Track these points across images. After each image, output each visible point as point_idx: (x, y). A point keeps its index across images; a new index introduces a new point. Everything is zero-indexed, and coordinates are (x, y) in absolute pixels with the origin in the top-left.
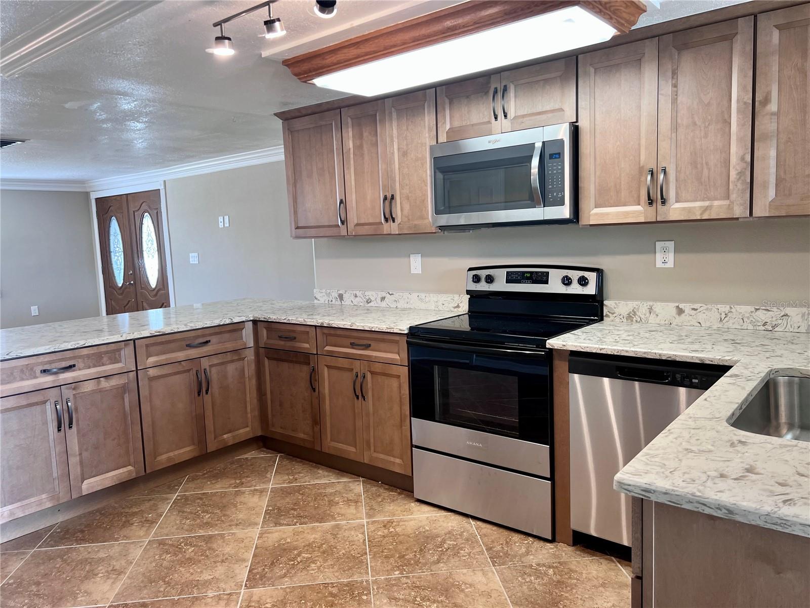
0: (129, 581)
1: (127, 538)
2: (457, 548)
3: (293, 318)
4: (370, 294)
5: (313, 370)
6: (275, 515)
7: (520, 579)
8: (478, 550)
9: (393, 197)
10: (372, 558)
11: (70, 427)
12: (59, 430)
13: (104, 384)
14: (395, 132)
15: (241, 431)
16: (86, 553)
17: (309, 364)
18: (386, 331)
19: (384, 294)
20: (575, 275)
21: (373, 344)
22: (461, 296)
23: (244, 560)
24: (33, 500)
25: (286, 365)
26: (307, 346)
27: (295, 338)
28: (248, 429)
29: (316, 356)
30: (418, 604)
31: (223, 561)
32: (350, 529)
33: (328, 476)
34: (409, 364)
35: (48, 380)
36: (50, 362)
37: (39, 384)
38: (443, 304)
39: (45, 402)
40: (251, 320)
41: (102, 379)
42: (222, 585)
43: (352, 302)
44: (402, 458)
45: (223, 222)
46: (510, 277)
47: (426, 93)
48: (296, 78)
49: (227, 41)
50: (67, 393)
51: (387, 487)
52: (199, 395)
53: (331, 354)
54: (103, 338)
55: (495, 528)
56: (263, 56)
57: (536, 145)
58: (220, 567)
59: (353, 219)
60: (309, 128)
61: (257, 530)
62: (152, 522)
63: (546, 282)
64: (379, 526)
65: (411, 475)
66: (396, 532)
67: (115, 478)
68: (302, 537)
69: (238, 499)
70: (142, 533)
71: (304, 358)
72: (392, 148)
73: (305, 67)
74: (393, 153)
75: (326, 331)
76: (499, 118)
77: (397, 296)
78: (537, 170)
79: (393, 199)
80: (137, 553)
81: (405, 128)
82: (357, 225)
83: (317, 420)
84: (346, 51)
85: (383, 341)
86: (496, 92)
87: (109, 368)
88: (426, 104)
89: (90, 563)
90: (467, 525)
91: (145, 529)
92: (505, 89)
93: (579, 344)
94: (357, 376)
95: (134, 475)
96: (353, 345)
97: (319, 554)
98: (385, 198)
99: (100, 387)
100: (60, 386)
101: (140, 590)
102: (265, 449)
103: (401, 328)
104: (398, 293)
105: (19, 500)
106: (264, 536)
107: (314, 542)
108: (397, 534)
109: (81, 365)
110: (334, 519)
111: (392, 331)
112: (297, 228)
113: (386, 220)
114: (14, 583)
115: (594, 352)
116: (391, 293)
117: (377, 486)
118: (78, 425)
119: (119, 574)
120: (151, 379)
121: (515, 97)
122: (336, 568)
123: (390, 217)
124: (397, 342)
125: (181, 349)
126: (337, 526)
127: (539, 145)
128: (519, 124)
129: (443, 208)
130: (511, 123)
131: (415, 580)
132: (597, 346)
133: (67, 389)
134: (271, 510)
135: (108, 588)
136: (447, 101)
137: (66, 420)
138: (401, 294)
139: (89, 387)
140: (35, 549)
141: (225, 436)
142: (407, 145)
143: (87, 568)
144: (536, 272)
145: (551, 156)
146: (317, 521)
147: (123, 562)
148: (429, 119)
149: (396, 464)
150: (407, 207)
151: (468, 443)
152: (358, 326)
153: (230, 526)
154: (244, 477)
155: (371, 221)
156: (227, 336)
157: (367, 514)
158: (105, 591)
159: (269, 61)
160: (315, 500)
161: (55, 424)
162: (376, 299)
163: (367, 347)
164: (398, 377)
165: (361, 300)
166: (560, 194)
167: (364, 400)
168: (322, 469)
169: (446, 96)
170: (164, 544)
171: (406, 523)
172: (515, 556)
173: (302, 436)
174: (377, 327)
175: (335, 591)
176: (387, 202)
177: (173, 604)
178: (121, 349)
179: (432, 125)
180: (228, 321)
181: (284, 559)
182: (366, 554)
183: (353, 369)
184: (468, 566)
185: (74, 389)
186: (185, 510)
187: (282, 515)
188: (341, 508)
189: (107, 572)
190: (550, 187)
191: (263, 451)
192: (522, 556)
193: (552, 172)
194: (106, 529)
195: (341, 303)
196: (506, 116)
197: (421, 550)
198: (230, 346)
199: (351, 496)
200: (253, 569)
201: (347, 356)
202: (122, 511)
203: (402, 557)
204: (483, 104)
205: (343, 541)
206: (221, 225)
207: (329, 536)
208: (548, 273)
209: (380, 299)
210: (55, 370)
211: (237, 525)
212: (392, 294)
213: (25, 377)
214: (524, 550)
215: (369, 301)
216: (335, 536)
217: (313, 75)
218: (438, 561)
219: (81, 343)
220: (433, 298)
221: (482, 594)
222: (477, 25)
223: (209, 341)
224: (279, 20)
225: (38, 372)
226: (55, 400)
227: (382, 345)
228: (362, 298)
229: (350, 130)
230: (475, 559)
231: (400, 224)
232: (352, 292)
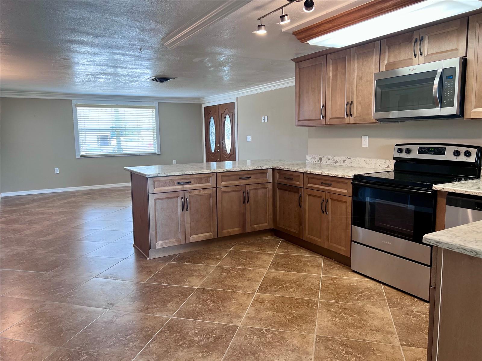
0: (207, 280)
1: (207, 263)
2: (370, 296)
3: (293, 168)
4: (337, 158)
5: (301, 196)
6: (276, 265)
7: (403, 316)
8: (382, 299)
9: (352, 103)
10: (322, 292)
11: (187, 210)
12: (183, 211)
13: (202, 192)
14: (356, 66)
15: (263, 225)
16: (190, 267)
17: (299, 193)
18: (341, 177)
19: (345, 159)
20: (462, 150)
21: (333, 183)
22: (390, 161)
23: (258, 281)
24: (170, 240)
25: (287, 192)
26: (298, 183)
27: (292, 179)
28: (266, 224)
29: (303, 189)
30: (342, 315)
31: (248, 280)
32: (313, 278)
33: (305, 253)
34: (352, 195)
35: (179, 187)
36: (181, 179)
37: (176, 189)
38: (379, 165)
39: (177, 197)
40: (271, 169)
41: (201, 190)
42: (247, 289)
43: (327, 162)
44: (345, 247)
45: (264, 119)
46: (421, 150)
47: (375, 43)
48: (299, 41)
49: (263, 27)
50: (187, 194)
51: (337, 262)
52: (244, 203)
53: (310, 188)
54: (203, 171)
55: (395, 291)
56: (283, 31)
57: (438, 71)
58: (247, 282)
59: (329, 115)
60: (309, 67)
61: (266, 270)
62: (219, 259)
63: (444, 154)
64: (329, 279)
65: (350, 257)
66: (337, 283)
67: (204, 237)
68: (287, 277)
69: (259, 256)
70: (214, 263)
71: (296, 190)
72: (353, 76)
73: (304, 35)
74: (354, 78)
75: (309, 176)
76: (417, 56)
77: (353, 159)
78: (437, 86)
79: (352, 104)
80: (211, 270)
81: (361, 64)
82: (331, 118)
83: (301, 223)
84: (324, 25)
85: (339, 182)
86: (416, 40)
87: (205, 185)
88: (374, 50)
89: (192, 271)
90: (379, 287)
91: (215, 261)
92: (422, 39)
93: (453, 188)
94: (323, 201)
95: (212, 237)
96: (322, 184)
97: (295, 285)
98: (348, 104)
99: (201, 193)
100: (184, 191)
101: (211, 284)
102: (275, 236)
103: (349, 175)
105: (165, 240)
106: (269, 273)
107: (293, 280)
108: (338, 284)
109: (193, 182)
110: (305, 272)
111: (344, 177)
112: (299, 121)
113: (347, 116)
114: (161, 273)
115: (462, 193)
116: (349, 158)
117: (331, 261)
118: (190, 209)
119: (203, 277)
120: (223, 192)
121: (428, 43)
122: (302, 293)
123: (349, 114)
124: (346, 183)
125: (237, 180)
126: (306, 275)
127: (440, 71)
128: (429, 59)
129: (380, 108)
130: (425, 59)
131: (342, 305)
132: (464, 190)
133: (188, 192)
134: (274, 263)
135: (198, 281)
136: (387, 47)
137: (185, 207)
138: (355, 159)
139: (196, 193)
140: (170, 262)
141: (255, 226)
142: (362, 73)
143: (190, 272)
144: (438, 148)
145: (447, 78)
146: (296, 271)
147: (205, 273)
148: (375, 58)
149: (342, 250)
150: (360, 108)
151: (383, 241)
152: (326, 173)
153: (254, 266)
154: (263, 247)
155: (339, 116)
156: (259, 175)
157: (323, 272)
158: (196, 282)
159: (285, 33)
160: (297, 262)
161: (181, 208)
162: (340, 161)
163: (330, 185)
164: (346, 202)
165: (332, 162)
166: (451, 100)
167: (327, 214)
168: (303, 249)
169: (386, 45)
170: (223, 269)
171: (344, 280)
172: (404, 305)
173: (293, 230)
174: (336, 174)
175: (300, 302)
176: (348, 106)
177: (225, 292)
178: (210, 177)
179: (377, 61)
180: (260, 168)
181: (277, 284)
182: (319, 289)
183: (321, 197)
184: (374, 304)
185: (190, 193)
186: (234, 257)
187: (279, 266)
188: (310, 267)
189: (198, 275)
190: (446, 96)
191: (274, 237)
192: (407, 306)
193: (447, 87)
194: (199, 259)
195: (321, 162)
196: (421, 55)
197: (349, 293)
198: (260, 181)
199: (316, 263)
200: (262, 286)
201: (319, 190)
202: (206, 253)
203: (338, 294)
204: (408, 48)
205: (308, 282)
206: (263, 121)
207: (301, 279)
208: (445, 148)
209: (342, 161)
210: (182, 183)
211: (256, 266)
213: (170, 185)
214: (410, 303)
215: (336, 162)
216: (304, 279)
217: (308, 39)
218: (358, 300)
219: (194, 172)
220: (374, 161)
221: (379, 318)
222: (395, 7)
223: (250, 177)
224: (287, 15)
225: (176, 183)
226: (182, 197)
227: (339, 185)
228: (332, 160)
229: (331, 66)
230: (379, 302)
231: (355, 118)
232: (327, 157)
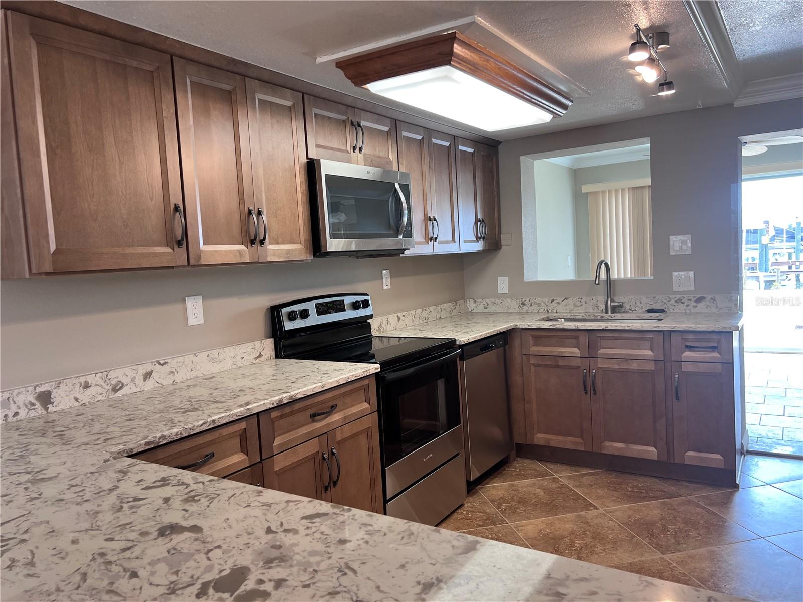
9: (260, 212)
19: (148, 367)
21: (337, 402)
22: (263, 342)
26: (239, 457)
34: (378, 408)
38: (243, 358)
43: (77, 400)
46: (318, 310)
47: (293, 94)
57: (396, 185)
72: (257, 146)
74: (258, 154)
75: (276, 413)
76: (356, 151)
77: (173, 363)
79: (260, 214)
85: (351, 392)
86: (352, 124)
88: (293, 107)
92: (359, 125)
96: (312, 418)
104: (176, 360)
112: (56, 252)
113: (252, 242)
116: (162, 362)
123: (256, 240)
124: (365, 388)
128: (369, 161)
144: (335, 301)
150: (275, 226)
162: (133, 380)
163: (334, 409)
164: (369, 429)
165: (100, 390)
166: (409, 228)
167: (335, 485)
169: (313, 108)
183: (318, 452)
195: (47, 409)
196: (360, 151)
201: (310, 437)
208: (343, 300)
209: (142, 378)
212: (165, 363)
215: (117, 388)
220: (230, 352)
228: (101, 386)
229: (190, 96)
232: (76, 381)
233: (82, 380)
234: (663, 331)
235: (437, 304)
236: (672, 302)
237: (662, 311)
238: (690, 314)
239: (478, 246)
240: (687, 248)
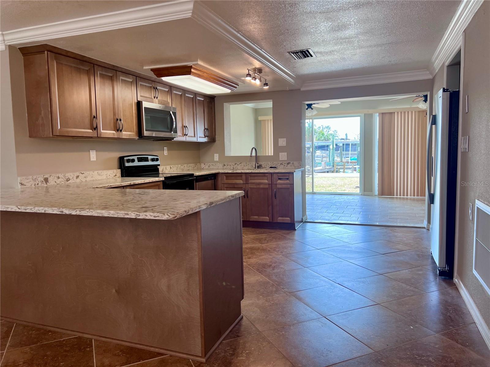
4: (68, 175)
9: (120, 120)
19: (78, 174)
20: (155, 158)
22: (117, 170)
38: (110, 175)
43: (56, 182)
46: (138, 160)
47: (133, 77)
57: (171, 112)
59: (100, 128)
63: (147, 161)
74: (120, 99)
77: (86, 173)
92: (156, 88)
98: (117, 119)
121: (159, 92)
123: (119, 129)
124: (158, 185)
130: (158, 101)
136: (140, 84)
138: (88, 173)
150: (125, 125)
162: (73, 178)
165: (63, 180)
176: (118, 122)
195: (47, 184)
196: (157, 98)
204: (150, 90)
209: (76, 177)
212: (83, 173)
215: (68, 180)
220: (105, 172)
228: (63, 178)
229: (99, 78)
233: (57, 175)
234: (271, 173)
235: (188, 164)
236: (279, 164)
237: (275, 168)
238: (285, 168)
239: (205, 140)
240: (284, 144)
